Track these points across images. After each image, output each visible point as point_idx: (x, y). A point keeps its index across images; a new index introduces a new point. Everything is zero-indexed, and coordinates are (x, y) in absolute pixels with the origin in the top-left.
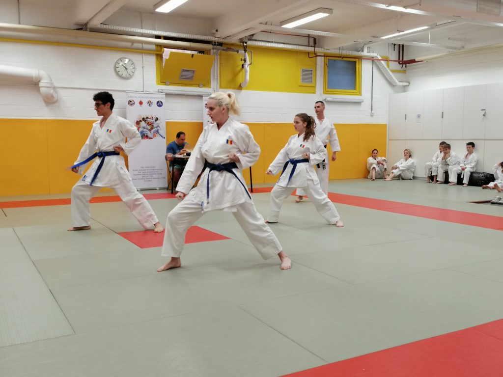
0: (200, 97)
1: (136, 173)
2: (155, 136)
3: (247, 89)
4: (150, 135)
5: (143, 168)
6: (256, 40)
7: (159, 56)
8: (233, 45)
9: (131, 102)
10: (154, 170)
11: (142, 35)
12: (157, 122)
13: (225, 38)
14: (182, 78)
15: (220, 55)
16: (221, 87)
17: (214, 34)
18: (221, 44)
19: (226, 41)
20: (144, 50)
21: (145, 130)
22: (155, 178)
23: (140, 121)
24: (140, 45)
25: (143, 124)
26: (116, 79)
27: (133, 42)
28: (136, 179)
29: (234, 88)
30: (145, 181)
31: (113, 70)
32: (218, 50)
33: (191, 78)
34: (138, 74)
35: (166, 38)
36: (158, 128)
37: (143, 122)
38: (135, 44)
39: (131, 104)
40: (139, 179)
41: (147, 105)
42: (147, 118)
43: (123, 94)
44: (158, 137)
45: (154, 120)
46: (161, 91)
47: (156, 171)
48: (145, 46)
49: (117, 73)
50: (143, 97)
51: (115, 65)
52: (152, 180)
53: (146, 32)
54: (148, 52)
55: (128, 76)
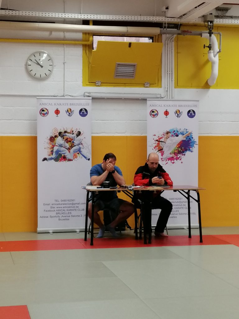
0: (144, 100)
1: (48, 208)
2: (75, 156)
3: (217, 86)
4: (69, 155)
5: (56, 201)
6: (231, 17)
7: (88, 47)
8: (195, 25)
9: (43, 111)
10: (73, 204)
11: (65, 21)
12: (79, 137)
13: (181, 17)
14: (117, 75)
15: (177, 40)
16: (177, 85)
17: (165, 12)
18: (176, 26)
19: (184, 21)
20: (66, 40)
21: (62, 149)
22: (74, 216)
23: (56, 136)
24: (61, 35)
25: (59, 140)
26: (27, 80)
27: (51, 30)
28: (48, 217)
29: (198, 87)
30: (59, 219)
31: (23, 69)
32: (173, 34)
33: (132, 75)
34: (57, 72)
35: (96, 23)
36: (81, 146)
37: (59, 137)
38: (53, 33)
39: (44, 114)
40: (51, 217)
41: (66, 115)
42: (65, 132)
43: (34, 100)
44: (80, 158)
45: (75, 135)
46: (88, 95)
47: (77, 205)
48: (68, 35)
49: (29, 72)
50: (60, 104)
51: (27, 63)
52: (70, 218)
53: (70, 17)
54: (72, 43)
55: (43, 75)
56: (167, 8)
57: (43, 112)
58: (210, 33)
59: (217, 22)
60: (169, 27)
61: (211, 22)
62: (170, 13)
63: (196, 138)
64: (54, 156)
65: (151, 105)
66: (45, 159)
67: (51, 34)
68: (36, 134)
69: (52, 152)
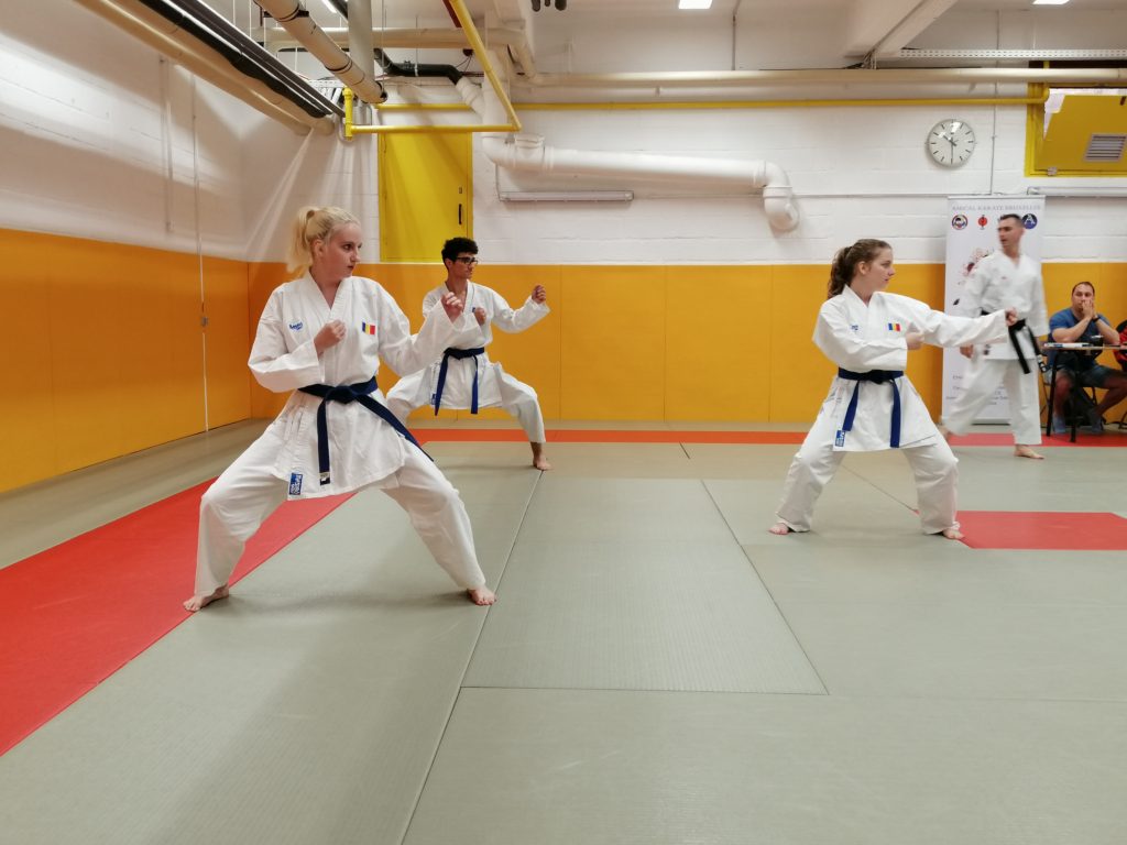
7: (1037, 108)
9: (959, 219)
11: (998, 64)
14: (1093, 155)
20: (1000, 97)
24: (990, 88)
26: (926, 169)
27: (974, 81)
31: (922, 149)
33: (1116, 156)
34: (981, 153)
35: (1055, 64)
38: (978, 86)
39: (960, 226)
43: (944, 202)
46: (1036, 191)
48: (1003, 89)
49: (931, 155)
50: (989, 208)
51: (928, 140)
52: (998, 401)
53: (1007, 56)
54: (1010, 101)
55: (957, 160)
57: (959, 222)
67: (973, 86)
68: (944, 259)
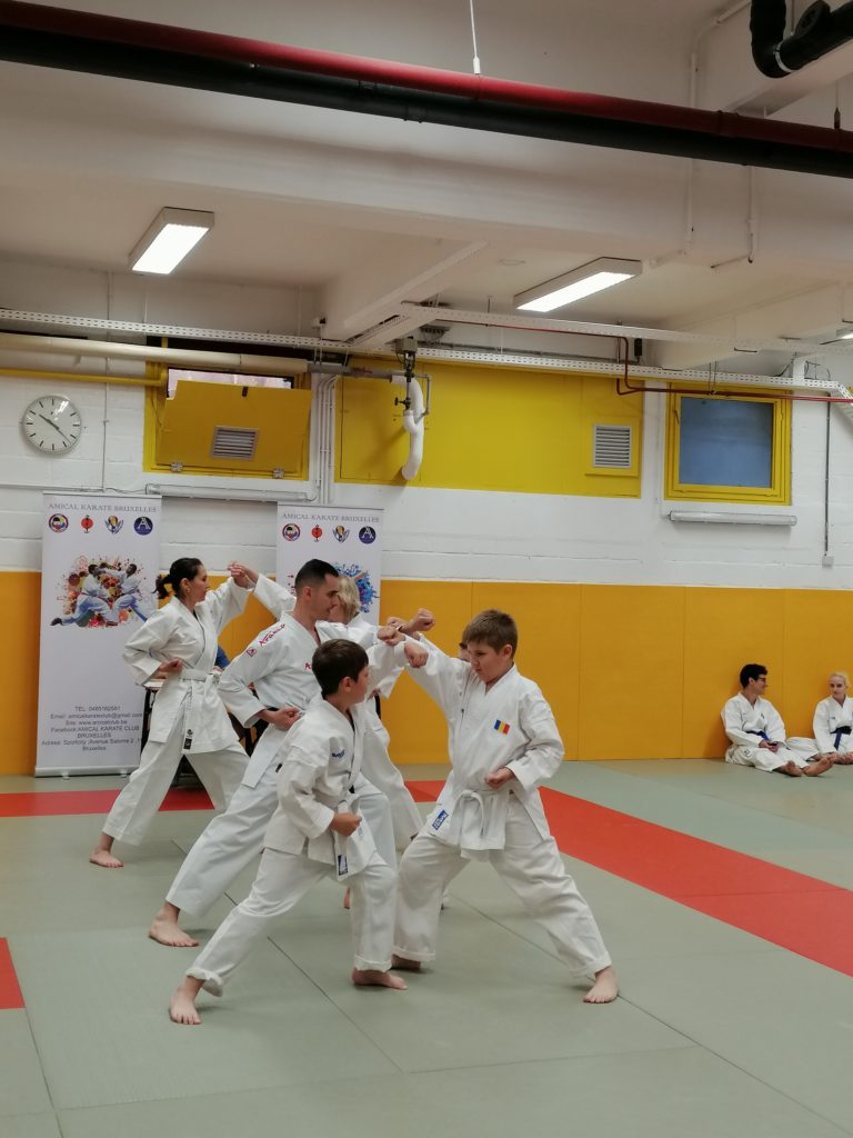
0: (272, 504)
1: (61, 724)
3: (420, 482)
4: (108, 614)
5: (80, 708)
6: (451, 346)
7: (158, 391)
8: (378, 359)
10: (115, 716)
11: (109, 337)
12: (133, 576)
13: (350, 340)
14: (218, 451)
15: (342, 386)
16: (340, 477)
17: (319, 328)
18: (340, 357)
19: (355, 348)
20: (112, 375)
21: (96, 600)
22: (116, 742)
23: (83, 574)
24: (100, 364)
25: (90, 582)
26: (23, 454)
27: (79, 354)
28: (59, 743)
29: (382, 481)
30: (84, 748)
31: (16, 430)
32: (334, 373)
33: (247, 453)
34: (89, 441)
35: (175, 343)
36: (136, 595)
37: (90, 576)
38: (84, 359)
39: (58, 527)
40: (66, 743)
41: (106, 530)
42: (104, 565)
43: (39, 496)
44: (132, 620)
45: (124, 572)
46: (154, 489)
47: (124, 719)
48: (115, 365)
49: (27, 438)
50: (94, 507)
51: (23, 418)
52: (108, 745)
53: (120, 328)
54: (124, 381)
55: (59, 446)
56: (323, 321)
57: (57, 523)
58: (409, 376)
59: (423, 353)
60: (325, 360)
61: (412, 353)
62: (327, 332)
63: (375, 585)
64: (77, 615)
65: (283, 516)
66: (57, 621)
67: (78, 360)
68: (40, 568)
69: (73, 606)
